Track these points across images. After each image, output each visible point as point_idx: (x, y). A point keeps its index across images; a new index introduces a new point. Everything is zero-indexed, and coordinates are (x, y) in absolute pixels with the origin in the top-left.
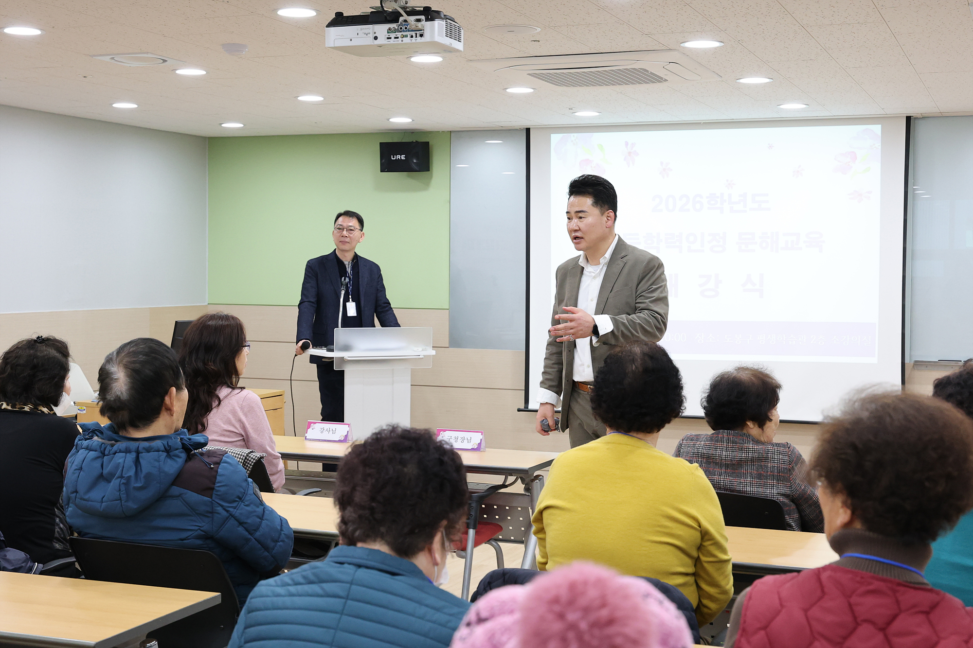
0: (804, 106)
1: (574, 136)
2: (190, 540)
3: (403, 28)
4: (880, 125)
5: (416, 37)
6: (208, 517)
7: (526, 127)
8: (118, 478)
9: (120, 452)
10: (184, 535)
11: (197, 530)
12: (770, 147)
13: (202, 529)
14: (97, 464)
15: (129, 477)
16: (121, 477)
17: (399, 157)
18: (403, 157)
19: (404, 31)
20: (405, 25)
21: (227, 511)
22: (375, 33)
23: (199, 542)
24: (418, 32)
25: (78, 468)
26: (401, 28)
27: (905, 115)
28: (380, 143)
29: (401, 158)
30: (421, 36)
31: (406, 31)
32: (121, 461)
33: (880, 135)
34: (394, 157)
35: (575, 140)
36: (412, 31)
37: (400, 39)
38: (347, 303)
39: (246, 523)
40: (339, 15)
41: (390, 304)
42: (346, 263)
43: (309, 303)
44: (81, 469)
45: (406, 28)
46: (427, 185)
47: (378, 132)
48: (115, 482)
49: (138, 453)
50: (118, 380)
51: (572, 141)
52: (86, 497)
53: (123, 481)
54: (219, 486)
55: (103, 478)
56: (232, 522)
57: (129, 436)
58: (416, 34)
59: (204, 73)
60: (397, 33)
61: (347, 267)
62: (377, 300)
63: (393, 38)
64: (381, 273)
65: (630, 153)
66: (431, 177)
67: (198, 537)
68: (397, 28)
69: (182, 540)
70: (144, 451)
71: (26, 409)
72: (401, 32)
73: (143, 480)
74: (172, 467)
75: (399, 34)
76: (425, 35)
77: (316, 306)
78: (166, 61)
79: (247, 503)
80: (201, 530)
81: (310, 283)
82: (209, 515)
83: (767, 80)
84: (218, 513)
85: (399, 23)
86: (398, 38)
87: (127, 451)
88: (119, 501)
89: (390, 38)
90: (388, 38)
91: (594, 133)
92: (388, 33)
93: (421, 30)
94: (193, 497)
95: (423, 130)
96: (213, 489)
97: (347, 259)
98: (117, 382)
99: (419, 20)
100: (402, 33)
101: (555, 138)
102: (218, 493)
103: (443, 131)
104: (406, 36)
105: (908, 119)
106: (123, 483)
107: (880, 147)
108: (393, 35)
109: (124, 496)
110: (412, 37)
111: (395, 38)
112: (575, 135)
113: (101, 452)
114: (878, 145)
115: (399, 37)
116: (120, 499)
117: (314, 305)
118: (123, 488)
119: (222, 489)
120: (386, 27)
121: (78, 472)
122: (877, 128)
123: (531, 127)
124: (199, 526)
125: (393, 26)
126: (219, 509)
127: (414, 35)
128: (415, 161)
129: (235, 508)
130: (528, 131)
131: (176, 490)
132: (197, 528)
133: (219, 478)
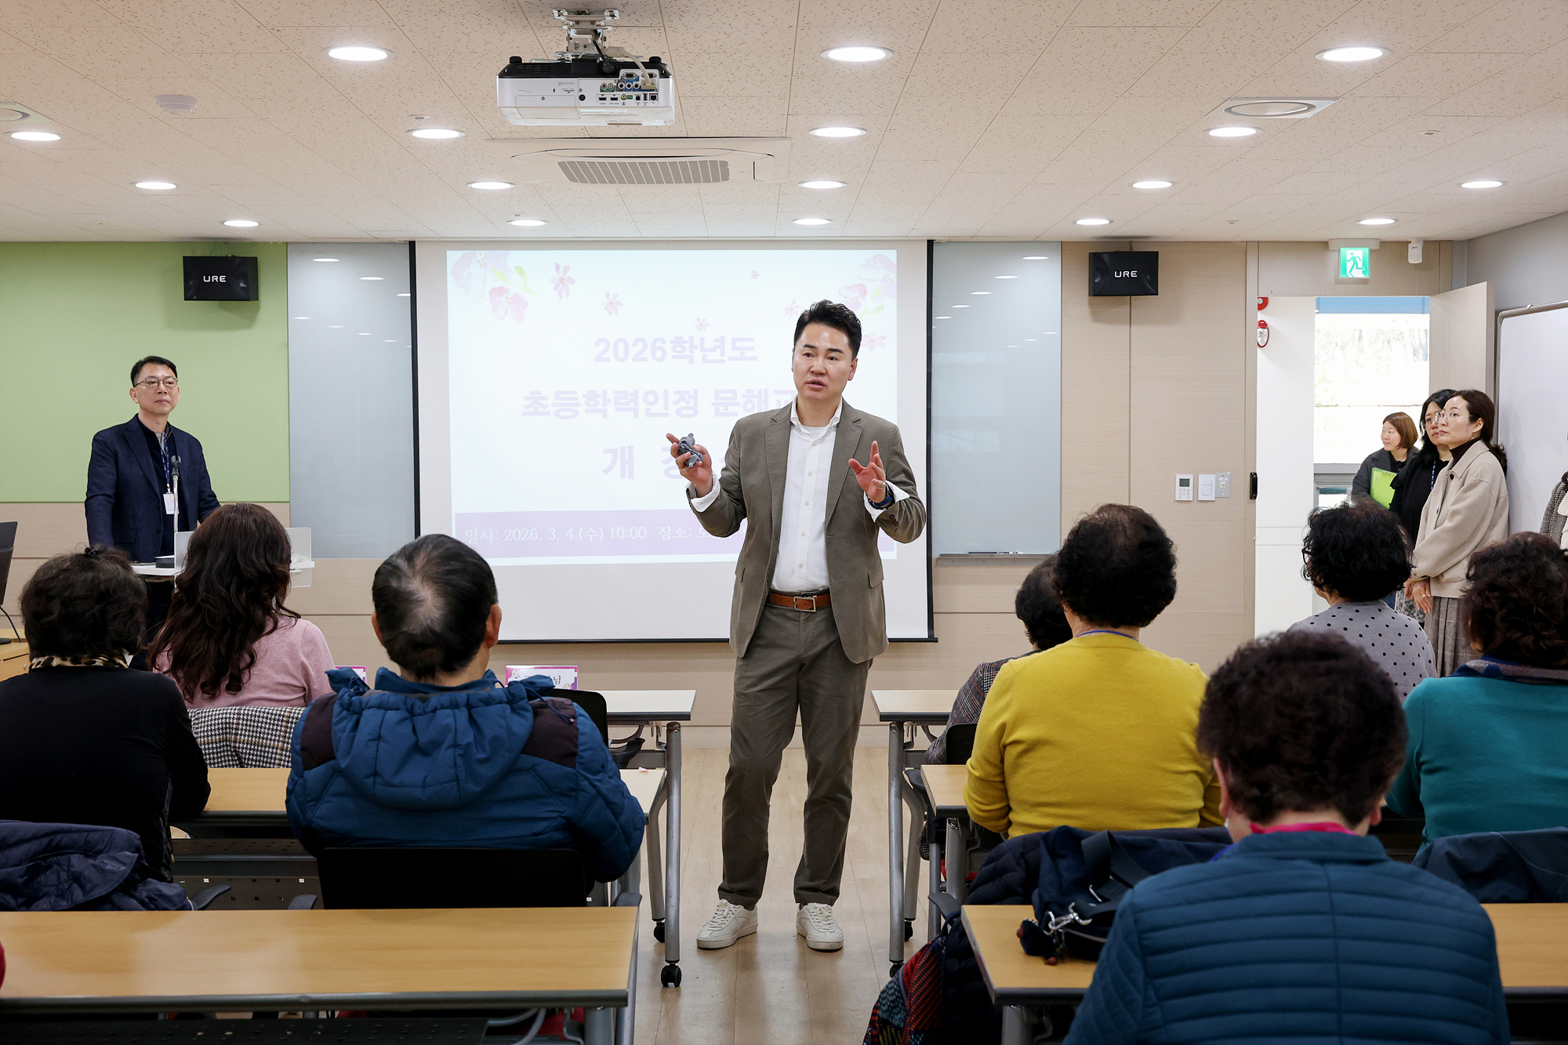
0: (827, 222)
1: (480, 255)
2: (547, 835)
3: (625, 86)
4: (895, 251)
5: (645, 100)
6: (570, 796)
7: (408, 240)
8: (449, 747)
9: (443, 707)
10: (540, 826)
11: (556, 818)
12: (755, 275)
13: (563, 815)
14: (406, 728)
15: (469, 744)
16: (455, 745)
17: (216, 279)
18: (222, 279)
19: (626, 90)
20: (627, 81)
21: (594, 786)
22: (581, 90)
23: (558, 835)
24: (648, 93)
25: (372, 738)
26: (621, 86)
27: (926, 239)
28: (184, 257)
29: (219, 279)
30: (654, 98)
31: (630, 90)
32: (450, 720)
33: (896, 263)
34: (207, 279)
35: (483, 260)
36: (640, 90)
37: (620, 101)
38: (164, 495)
39: (614, 803)
40: (516, 61)
41: (216, 497)
42: (158, 435)
43: (105, 497)
44: (379, 738)
45: (629, 86)
46: (251, 320)
47: (180, 240)
48: (445, 755)
49: (469, 706)
50: (423, 603)
51: (478, 261)
52: (396, 781)
53: (459, 751)
54: (584, 750)
55: (419, 749)
56: (600, 802)
57: (437, 684)
58: (645, 95)
59: (57, 138)
60: (615, 93)
61: (159, 440)
62: (201, 492)
63: (608, 99)
64: (203, 452)
65: (562, 280)
66: (257, 309)
67: (557, 829)
68: (615, 84)
69: (535, 834)
70: (481, 704)
71: (96, 664)
72: (622, 90)
73: (488, 748)
74: (522, 725)
75: (618, 94)
76: (660, 96)
77: (113, 501)
78: (28, 115)
79: (611, 774)
80: (563, 818)
81: (104, 466)
82: (573, 794)
83: (839, 185)
84: (583, 790)
85: (620, 78)
86: (616, 99)
87: (454, 706)
88: (455, 783)
89: (605, 99)
90: (601, 99)
91: (511, 252)
92: (601, 91)
93: (653, 90)
94: (550, 768)
95: (246, 239)
96: (574, 754)
97: (158, 430)
98: (422, 605)
99: (651, 76)
100: (624, 93)
101: (453, 256)
102: (581, 761)
103: (274, 243)
104: (630, 97)
105: (930, 244)
106: (460, 755)
107: (896, 279)
108: (608, 95)
109: (462, 775)
110: (638, 98)
111: (612, 99)
112: (483, 252)
113: (408, 710)
114: (893, 276)
115: (619, 99)
116: (457, 780)
117: (111, 500)
118: (460, 762)
119: (586, 754)
120: (599, 82)
121: (374, 744)
122: (891, 255)
123: (416, 240)
124: (560, 812)
125: (610, 81)
126: (585, 783)
127: (642, 97)
128: (242, 285)
129: (599, 781)
130: (412, 245)
131: (527, 760)
132: (556, 814)
133: (582, 739)
